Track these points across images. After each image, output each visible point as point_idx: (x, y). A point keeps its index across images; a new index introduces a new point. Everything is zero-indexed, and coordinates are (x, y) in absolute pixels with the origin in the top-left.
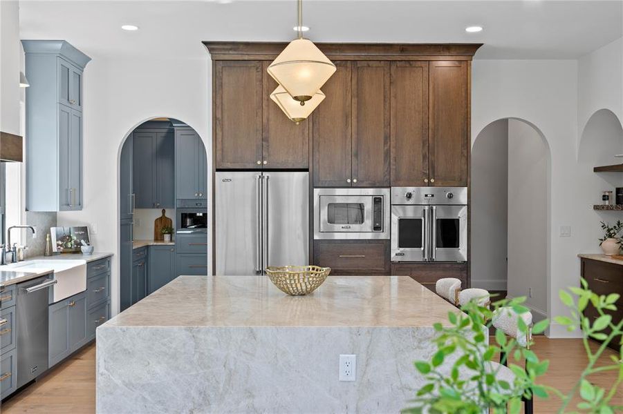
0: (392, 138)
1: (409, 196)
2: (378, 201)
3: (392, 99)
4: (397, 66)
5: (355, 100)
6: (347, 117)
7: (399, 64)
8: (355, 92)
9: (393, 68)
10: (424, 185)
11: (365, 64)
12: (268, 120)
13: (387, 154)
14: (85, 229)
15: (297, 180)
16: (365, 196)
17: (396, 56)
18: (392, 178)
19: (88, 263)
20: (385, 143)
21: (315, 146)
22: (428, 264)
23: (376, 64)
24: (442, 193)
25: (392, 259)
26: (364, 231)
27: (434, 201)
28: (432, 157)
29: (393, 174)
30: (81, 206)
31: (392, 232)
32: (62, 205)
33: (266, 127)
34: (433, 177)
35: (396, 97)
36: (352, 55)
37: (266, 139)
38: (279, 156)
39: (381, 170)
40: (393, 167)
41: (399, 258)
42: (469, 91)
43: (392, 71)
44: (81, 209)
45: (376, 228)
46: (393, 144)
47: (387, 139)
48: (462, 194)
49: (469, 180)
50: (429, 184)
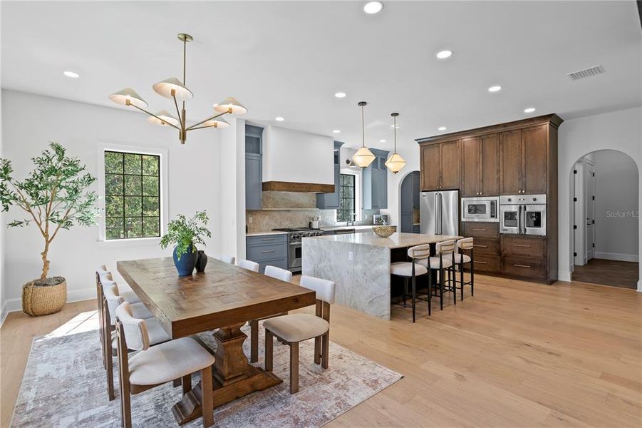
0: (501, 171)
1: (510, 200)
2: (493, 204)
3: (501, 152)
4: (503, 135)
5: (481, 155)
6: (477, 163)
7: (504, 133)
9: (501, 136)
10: (519, 194)
11: (486, 137)
12: (442, 168)
13: (498, 180)
14: (387, 216)
15: (453, 195)
16: (486, 201)
17: (502, 129)
18: (501, 191)
20: (497, 174)
21: (463, 178)
22: (522, 236)
23: (492, 135)
24: (529, 198)
25: (501, 232)
26: (486, 217)
27: (525, 202)
28: (524, 180)
29: (502, 189)
30: (386, 207)
31: (500, 218)
32: (373, 207)
33: (441, 172)
34: (524, 190)
35: (503, 150)
36: (479, 134)
37: (441, 177)
38: (447, 184)
39: (495, 188)
40: (501, 186)
41: (505, 232)
42: (548, 141)
43: (501, 138)
44: (387, 208)
45: (492, 216)
46: (501, 174)
47: (498, 171)
48: (542, 198)
49: (548, 190)
50: (522, 194)
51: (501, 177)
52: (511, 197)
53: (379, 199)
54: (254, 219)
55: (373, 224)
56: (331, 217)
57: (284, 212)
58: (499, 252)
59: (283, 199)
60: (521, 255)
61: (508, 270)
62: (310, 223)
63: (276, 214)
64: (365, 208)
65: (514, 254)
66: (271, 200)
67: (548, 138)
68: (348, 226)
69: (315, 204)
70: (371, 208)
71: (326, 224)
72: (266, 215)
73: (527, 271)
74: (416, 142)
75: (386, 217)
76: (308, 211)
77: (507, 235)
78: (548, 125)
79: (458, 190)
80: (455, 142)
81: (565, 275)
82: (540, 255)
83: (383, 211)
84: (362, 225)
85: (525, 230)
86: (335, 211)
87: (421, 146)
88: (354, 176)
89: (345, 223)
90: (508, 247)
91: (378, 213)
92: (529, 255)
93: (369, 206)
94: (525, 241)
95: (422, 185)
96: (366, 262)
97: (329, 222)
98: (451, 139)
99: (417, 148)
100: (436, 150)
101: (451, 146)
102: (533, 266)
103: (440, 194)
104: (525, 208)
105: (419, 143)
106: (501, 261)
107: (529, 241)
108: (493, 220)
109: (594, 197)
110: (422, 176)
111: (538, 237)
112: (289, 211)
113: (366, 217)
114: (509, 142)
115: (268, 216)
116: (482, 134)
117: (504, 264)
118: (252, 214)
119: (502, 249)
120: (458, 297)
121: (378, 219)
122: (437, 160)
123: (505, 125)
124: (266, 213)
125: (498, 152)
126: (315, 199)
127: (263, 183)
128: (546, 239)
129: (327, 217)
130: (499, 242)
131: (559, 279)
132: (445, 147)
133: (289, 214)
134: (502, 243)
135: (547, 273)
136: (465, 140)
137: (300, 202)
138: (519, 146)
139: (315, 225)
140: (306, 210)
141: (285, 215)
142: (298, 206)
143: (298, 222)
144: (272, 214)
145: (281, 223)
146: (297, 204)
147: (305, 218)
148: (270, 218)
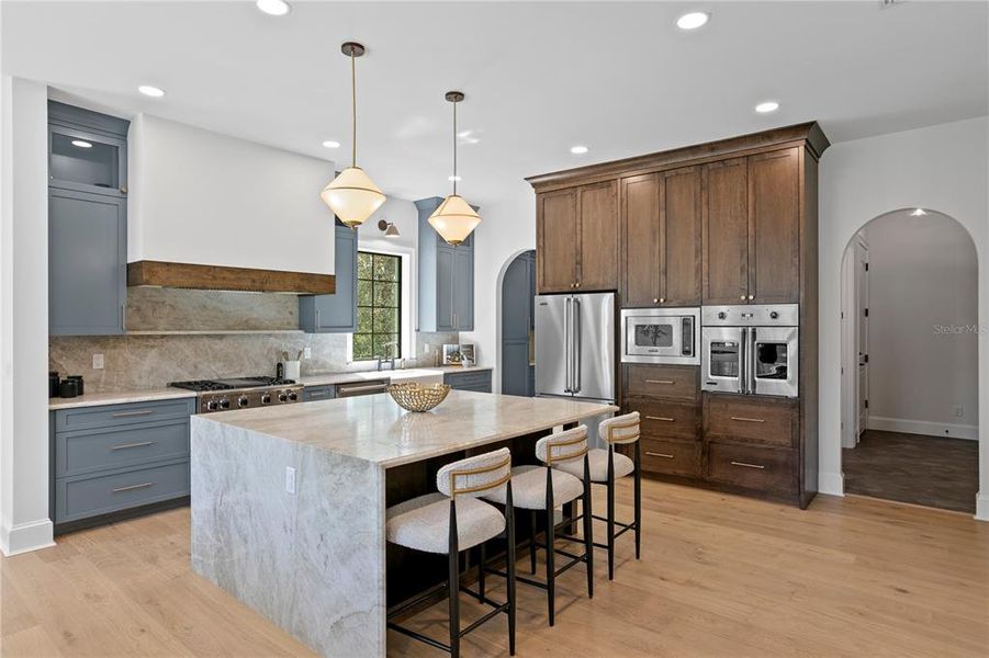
0: (705, 251)
1: (722, 316)
2: (687, 324)
3: (704, 207)
4: (709, 170)
5: (663, 214)
7: (711, 166)
8: (663, 205)
9: (705, 171)
10: (742, 303)
11: (673, 173)
12: (581, 243)
13: (699, 269)
14: (471, 347)
16: (672, 317)
17: (706, 157)
18: (705, 296)
19: (445, 374)
20: (696, 257)
21: (624, 266)
22: (748, 398)
23: (687, 170)
24: (763, 312)
25: (704, 387)
26: (672, 355)
27: (754, 322)
28: (752, 270)
29: (705, 289)
30: (471, 328)
31: (702, 358)
32: (441, 326)
33: (580, 253)
34: (752, 293)
35: (708, 204)
36: (658, 165)
37: (580, 263)
38: (591, 279)
39: (691, 288)
40: (705, 283)
41: (713, 388)
42: (802, 184)
43: (704, 176)
44: (472, 330)
45: (686, 352)
46: (705, 257)
47: (699, 252)
48: (789, 313)
49: (802, 295)
50: (748, 302)
51: (705, 264)
52: (723, 309)
53: (453, 311)
54: (108, 358)
55: (440, 364)
56: (338, 353)
57: (205, 340)
58: (700, 433)
59: (204, 307)
60: (746, 440)
61: (718, 474)
62: (280, 365)
63: (182, 345)
64: (424, 330)
65: (732, 438)
66: (167, 310)
67: (802, 177)
69: (295, 320)
70: (435, 330)
71: (323, 366)
72: (153, 347)
73: (755, 478)
74: (528, 184)
75: (471, 350)
76: (276, 336)
77: (715, 394)
78: (802, 148)
79: (615, 291)
80: (608, 184)
81: (831, 481)
82: (785, 440)
83: (466, 337)
84: (417, 367)
85: (754, 383)
86: (350, 336)
87: (538, 194)
88: (400, 258)
89: (373, 363)
90: (720, 423)
91: (455, 340)
92: (762, 441)
93: (431, 325)
94: (754, 408)
95: (539, 280)
96: (326, 504)
97: (333, 363)
98: (600, 177)
99: (530, 196)
100: (569, 201)
101: (600, 194)
102: (771, 466)
103: (576, 300)
104: (754, 333)
105: (534, 185)
106: (703, 453)
107: (763, 409)
108: (686, 360)
109: (867, 310)
110: (539, 261)
111: (781, 401)
112: (221, 337)
113: (427, 350)
114: (722, 185)
115: (154, 351)
116: (667, 167)
117: (709, 459)
118: (104, 347)
119: (705, 426)
120: (601, 570)
121: (455, 355)
122: (571, 225)
123: (712, 146)
124: (152, 342)
125: (697, 207)
126: (296, 310)
127: (129, 266)
128: (797, 405)
129: (326, 351)
130: (699, 410)
131: (820, 491)
132: (589, 195)
133: (219, 345)
134: (705, 412)
135: (800, 482)
136: (631, 180)
137: (254, 316)
138: (742, 193)
139: (292, 370)
140: (270, 335)
141: (210, 347)
142: (247, 325)
143: (247, 363)
144: (170, 344)
145: (196, 367)
146: (244, 319)
147: (266, 352)
148: (161, 354)
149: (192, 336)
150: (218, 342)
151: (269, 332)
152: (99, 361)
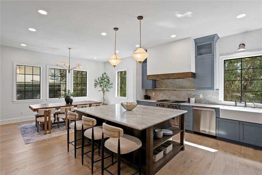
54: (155, 94)
59: (172, 83)
63: (167, 92)
66: (164, 84)
68: (236, 106)
71: (207, 101)
72: (162, 92)
76: (190, 91)
89: (233, 103)
112: (175, 90)
118: (154, 91)
124: (162, 91)
129: (209, 96)
133: (175, 92)
137: (184, 85)
140: (188, 90)
141: (173, 92)
142: (182, 87)
143: (182, 97)
144: (165, 91)
145: (170, 97)
146: (181, 86)
147: (187, 95)
148: (163, 93)
149: (169, 90)
150: (174, 91)
151: (188, 89)
152: (154, 94)
